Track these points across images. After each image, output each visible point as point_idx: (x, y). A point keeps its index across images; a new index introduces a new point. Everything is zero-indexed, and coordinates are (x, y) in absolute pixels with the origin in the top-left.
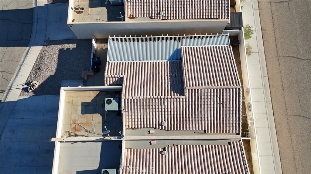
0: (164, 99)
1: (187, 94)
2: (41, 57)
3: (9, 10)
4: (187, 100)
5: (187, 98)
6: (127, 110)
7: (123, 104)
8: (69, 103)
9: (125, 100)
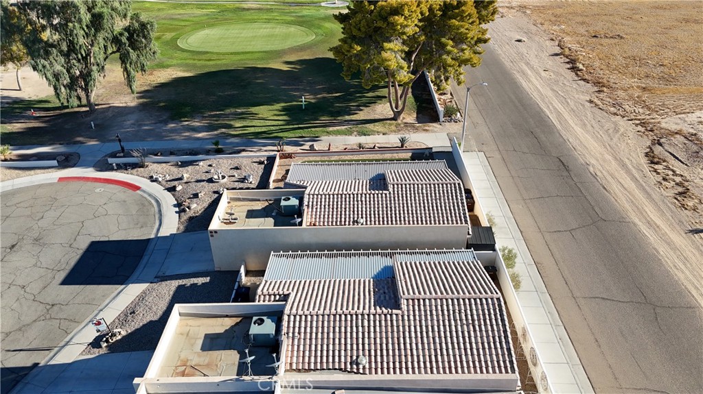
0: (363, 315)
1: (404, 307)
2: (142, 297)
3: (109, 241)
4: (406, 318)
5: (406, 313)
6: (291, 335)
7: (285, 324)
8: (182, 334)
9: (289, 316)
